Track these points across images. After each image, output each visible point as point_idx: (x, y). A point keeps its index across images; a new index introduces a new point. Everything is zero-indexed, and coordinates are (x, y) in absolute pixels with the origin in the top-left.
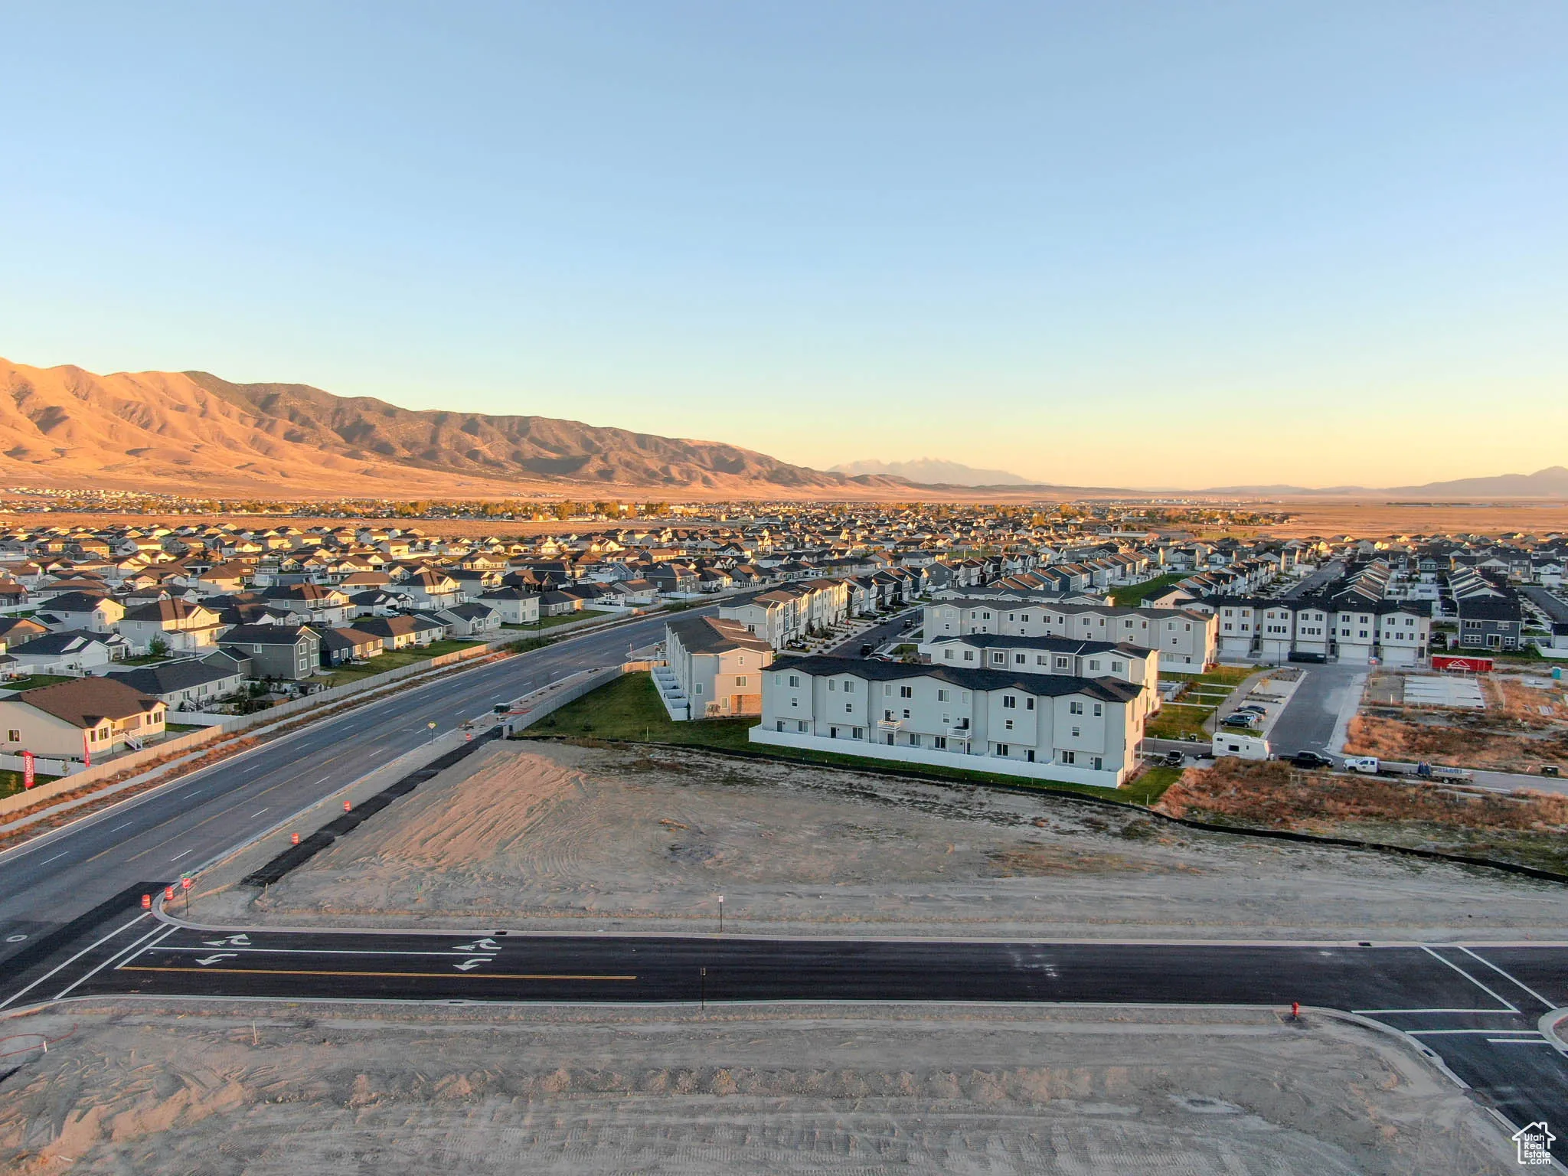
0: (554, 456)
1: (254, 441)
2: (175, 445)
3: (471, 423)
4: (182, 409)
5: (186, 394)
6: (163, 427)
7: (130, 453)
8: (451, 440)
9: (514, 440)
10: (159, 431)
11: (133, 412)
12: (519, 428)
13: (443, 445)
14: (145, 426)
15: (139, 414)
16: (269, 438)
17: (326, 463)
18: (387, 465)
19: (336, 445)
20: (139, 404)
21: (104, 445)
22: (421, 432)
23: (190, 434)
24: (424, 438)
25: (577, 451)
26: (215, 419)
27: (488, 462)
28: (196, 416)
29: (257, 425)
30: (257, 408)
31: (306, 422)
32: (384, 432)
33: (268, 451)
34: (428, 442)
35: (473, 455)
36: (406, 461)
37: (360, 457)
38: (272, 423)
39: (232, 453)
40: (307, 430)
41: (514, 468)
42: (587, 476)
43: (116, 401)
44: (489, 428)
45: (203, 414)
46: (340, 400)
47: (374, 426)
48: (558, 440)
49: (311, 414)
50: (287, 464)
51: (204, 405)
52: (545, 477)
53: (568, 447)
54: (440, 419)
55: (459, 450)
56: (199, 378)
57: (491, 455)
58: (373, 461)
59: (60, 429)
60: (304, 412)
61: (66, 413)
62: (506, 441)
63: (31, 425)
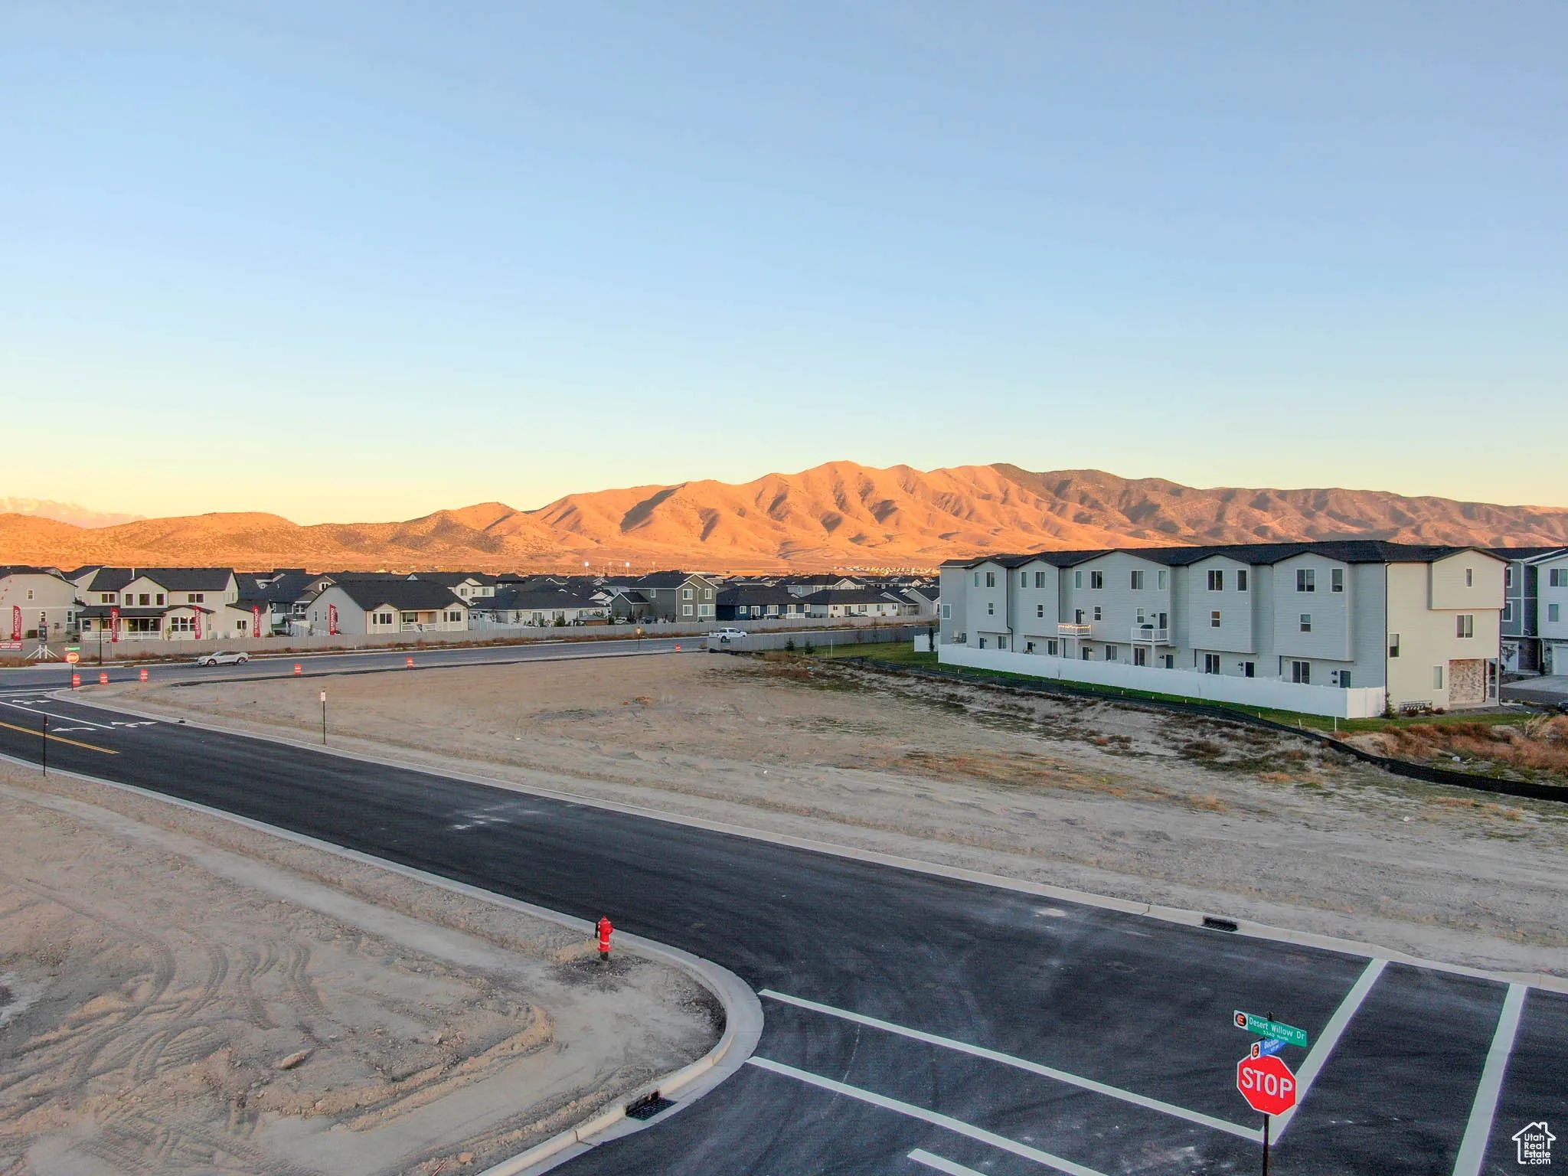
0: (1355, 530)
1: (1046, 524)
2: (978, 529)
3: (1262, 499)
4: (987, 497)
5: (992, 485)
6: (970, 514)
7: (942, 537)
8: (1238, 516)
9: (1308, 515)
10: (966, 518)
11: (948, 502)
12: (1316, 501)
13: (1230, 523)
14: (956, 514)
15: (951, 504)
16: (1059, 520)
18: (1169, 544)
19: (1122, 525)
20: (953, 494)
21: (922, 531)
22: (1206, 510)
23: (992, 520)
24: (1209, 517)
25: (1384, 523)
26: (1013, 505)
28: (998, 504)
29: (1050, 509)
30: (1051, 494)
31: (1095, 505)
32: (1169, 511)
33: (1057, 532)
34: (1213, 520)
35: (1262, 531)
36: (1190, 540)
37: (1144, 537)
38: (1064, 506)
39: (1025, 535)
40: (1095, 512)
43: (935, 493)
44: (1281, 503)
45: (1004, 501)
46: (1129, 482)
47: (1158, 506)
48: (1361, 513)
49: (1100, 497)
51: (1006, 493)
53: (1374, 520)
54: (1228, 496)
55: (1245, 526)
56: (1005, 470)
57: (1281, 531)
58: (1156, 540)
59: (891, 519)
60: (1093, 496)
61: (897, 505)
62: (1299, 516)
63: (870, 515)
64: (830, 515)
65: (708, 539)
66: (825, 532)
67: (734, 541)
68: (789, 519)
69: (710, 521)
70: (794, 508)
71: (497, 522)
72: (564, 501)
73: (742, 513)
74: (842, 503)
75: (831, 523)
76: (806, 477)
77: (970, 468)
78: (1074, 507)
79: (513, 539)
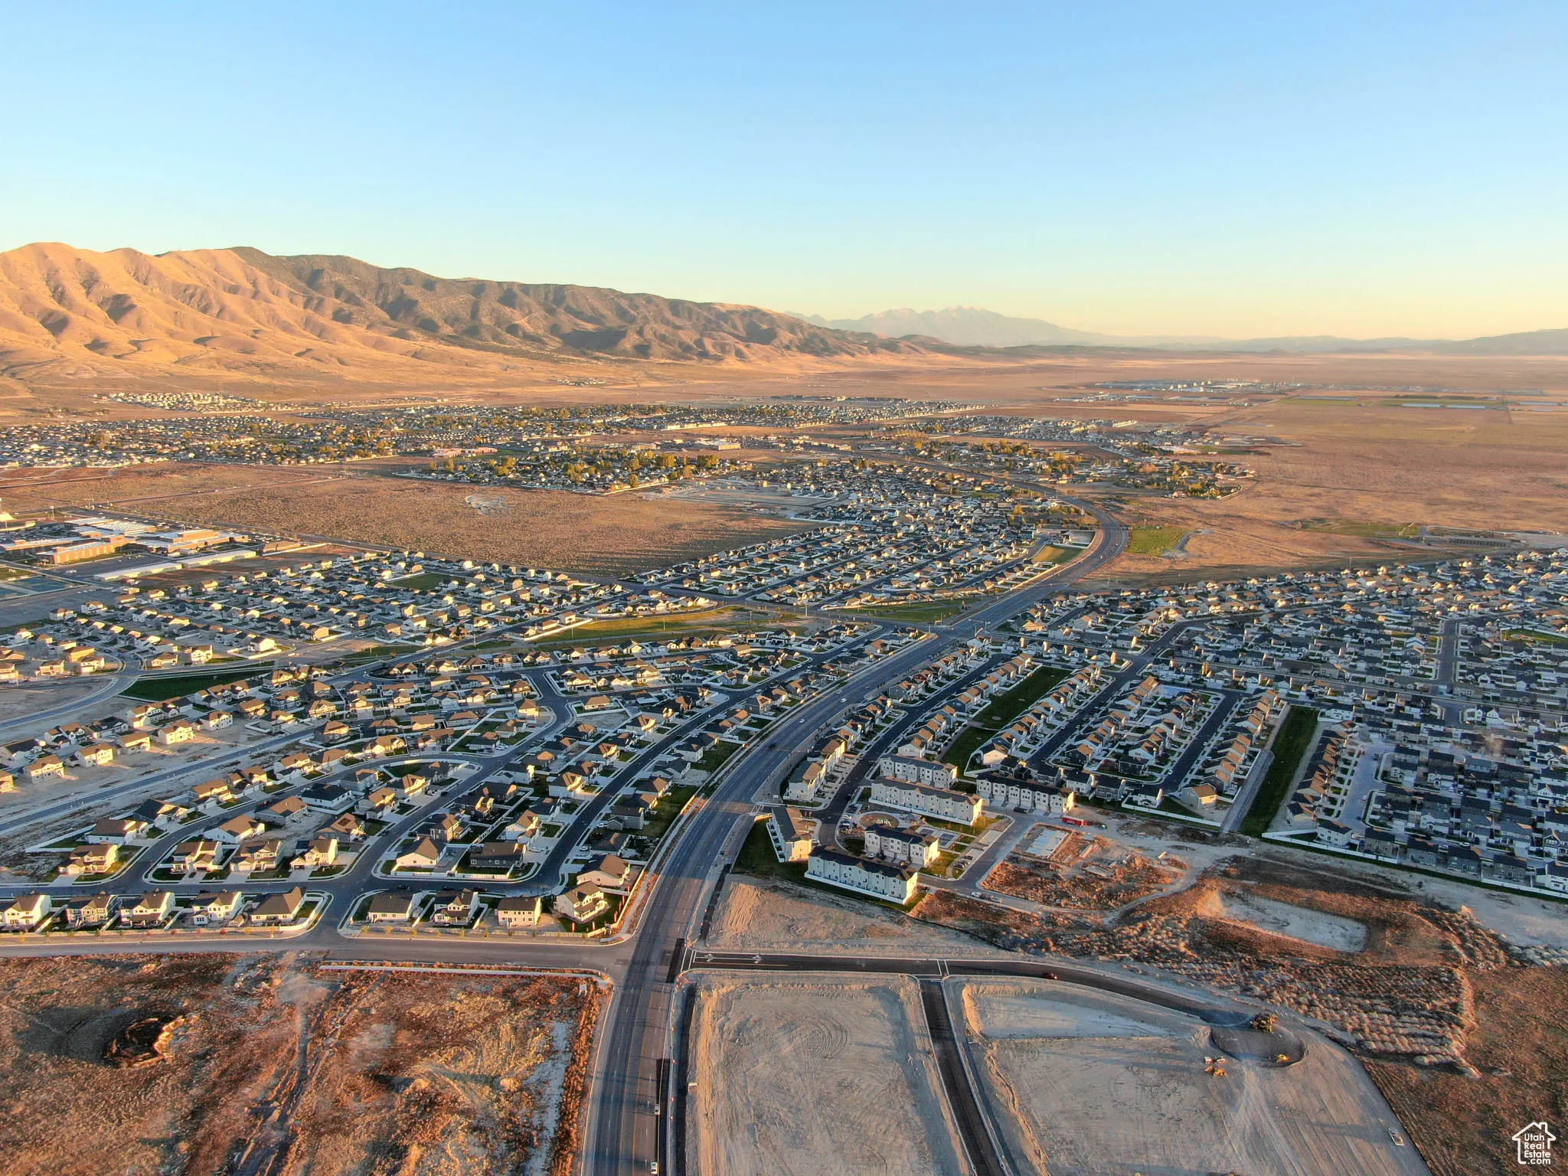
0: (590, 327)
1: (308, 323)
2: (237, 332)
3: (509, 294)
4: (234, 290)
5: (238, 273)
6: (221, 311)
7: (197, 341)
8: (491, 313)
9: (551, 311)
10: (218, 316)
11: (192, 296)
12: (555, 297)
13: (484, 320)
14: (205, 310)
15: (197, 297)
16: (320, 319)
17: (378, 345)
18: (432, 345)
19: (385, 324)
20: (196, 288)
21: (172, 334)
22: (459, 303)
23: (246, 316)
24: (465, 314)
25: (613, 321)
26: (267, 301)
27: (527, 337)
28: (249, 297)
29: (307, 305)
30: (303, 285)
31: (351, 299)
32: (427, 308)
33: (321, 333)
34: (469, 317)
35: (513, 329)
36: (450, 340)
37: (407, 337)
38: (321, 301)
39: (286, 337)
40: (353, 308)
41: (554, 343)
42: (624, 352)
43: (174, 284)
44: (526, 299)
45: (255, 295)
46: (381, 272)
47: (416, 302)
48: (593, 309)
49: (355, 290)
50: (341, 348)
51: (254, 284)
52: (584, 354)
53: (602, 316)
54: (478, 288)
55: (498, 325)
56: (248, 254)
57: (529, 329)
58: (420, 342)
59: (130, 318)
60: (348, 288)
61: (132, 300)
62: (543, 312)
63: (102, 314)
64: (50, 313)
66: (49, 336)
74: (61, 296)
75: (55, 324)
77: (207, 252)
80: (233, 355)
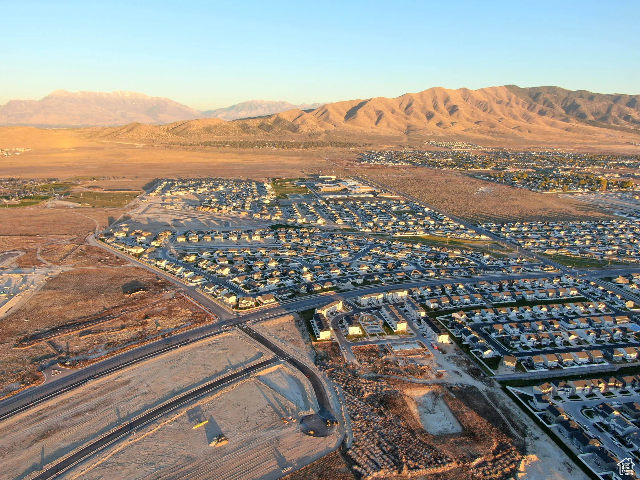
1: (525, 116)
2: (493, 119)
4: (500, 102)
5: (504, 96)
6: (491, 111)
7: (476, 123)
8: (618, 110)
10: (489, 113)
11: (482, 105)
13: (613, 113)
14: (484, 111)
16: (531, 114)
17: (552, 124)
18: (580, 125)
20: (484, 101)
21: (468, 120)
22: (603, 105)
23: (500, 113)
24: (604, 111)
26: (512, 107)
27: (633, 121)
28: (504, 107)
29: (528, 108)
30: (531, 99)
31: (550, 105)
32: (584, 108)
33: (528, 119)
35: (627, 118)
36: (591, 123)
37: (568, 122)
38: (535, 106)
39: (513, 121)
40: (549, 109)
43: (477, 101)
45: (508, 104)
46: (570, 92)
47: (580, 105)
49: (553, 101)
50: (534, 126)
51: (510, 100)
55: (620, 116)
56: (511, 88)
58: (574, 123)
59: (455, 114)
60: (551, 100)
61: (459, 108)
63: (447, 112)
64: (430, 112)
65: (379, 124)
66: (426, 121)
67: (388, 125)
68: (412, 115)
69: (380, 116)
70: (415, 109)
71: (298, 117)
72: (323, 107)
73: (393, 112)
74: (435, 106)
75: (430, 116)
76: (421, 94)
77: (495, 87)
78: (539, 106)
79: (303, 126)
80: (487, 128)
